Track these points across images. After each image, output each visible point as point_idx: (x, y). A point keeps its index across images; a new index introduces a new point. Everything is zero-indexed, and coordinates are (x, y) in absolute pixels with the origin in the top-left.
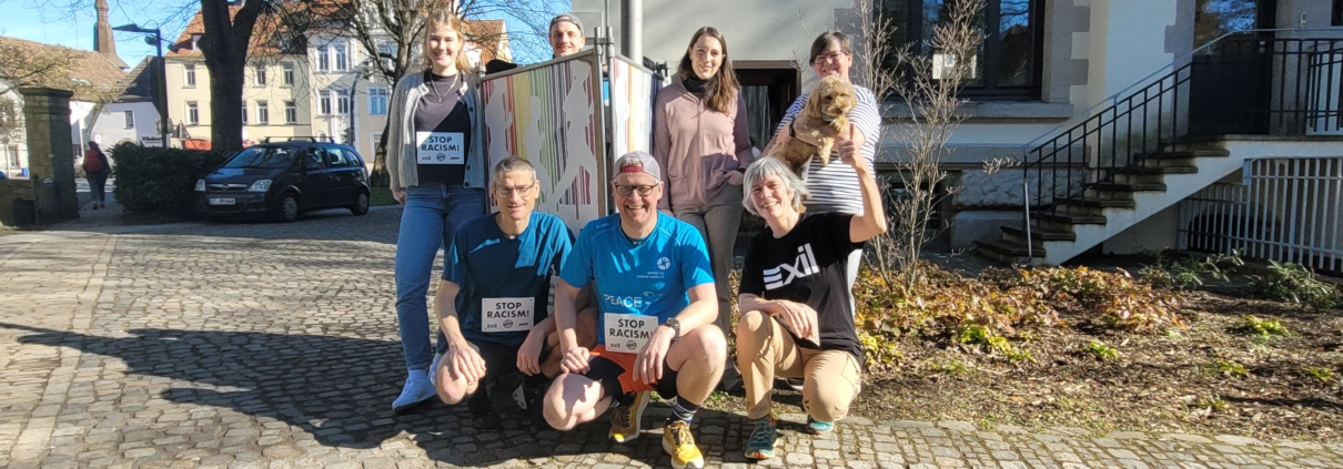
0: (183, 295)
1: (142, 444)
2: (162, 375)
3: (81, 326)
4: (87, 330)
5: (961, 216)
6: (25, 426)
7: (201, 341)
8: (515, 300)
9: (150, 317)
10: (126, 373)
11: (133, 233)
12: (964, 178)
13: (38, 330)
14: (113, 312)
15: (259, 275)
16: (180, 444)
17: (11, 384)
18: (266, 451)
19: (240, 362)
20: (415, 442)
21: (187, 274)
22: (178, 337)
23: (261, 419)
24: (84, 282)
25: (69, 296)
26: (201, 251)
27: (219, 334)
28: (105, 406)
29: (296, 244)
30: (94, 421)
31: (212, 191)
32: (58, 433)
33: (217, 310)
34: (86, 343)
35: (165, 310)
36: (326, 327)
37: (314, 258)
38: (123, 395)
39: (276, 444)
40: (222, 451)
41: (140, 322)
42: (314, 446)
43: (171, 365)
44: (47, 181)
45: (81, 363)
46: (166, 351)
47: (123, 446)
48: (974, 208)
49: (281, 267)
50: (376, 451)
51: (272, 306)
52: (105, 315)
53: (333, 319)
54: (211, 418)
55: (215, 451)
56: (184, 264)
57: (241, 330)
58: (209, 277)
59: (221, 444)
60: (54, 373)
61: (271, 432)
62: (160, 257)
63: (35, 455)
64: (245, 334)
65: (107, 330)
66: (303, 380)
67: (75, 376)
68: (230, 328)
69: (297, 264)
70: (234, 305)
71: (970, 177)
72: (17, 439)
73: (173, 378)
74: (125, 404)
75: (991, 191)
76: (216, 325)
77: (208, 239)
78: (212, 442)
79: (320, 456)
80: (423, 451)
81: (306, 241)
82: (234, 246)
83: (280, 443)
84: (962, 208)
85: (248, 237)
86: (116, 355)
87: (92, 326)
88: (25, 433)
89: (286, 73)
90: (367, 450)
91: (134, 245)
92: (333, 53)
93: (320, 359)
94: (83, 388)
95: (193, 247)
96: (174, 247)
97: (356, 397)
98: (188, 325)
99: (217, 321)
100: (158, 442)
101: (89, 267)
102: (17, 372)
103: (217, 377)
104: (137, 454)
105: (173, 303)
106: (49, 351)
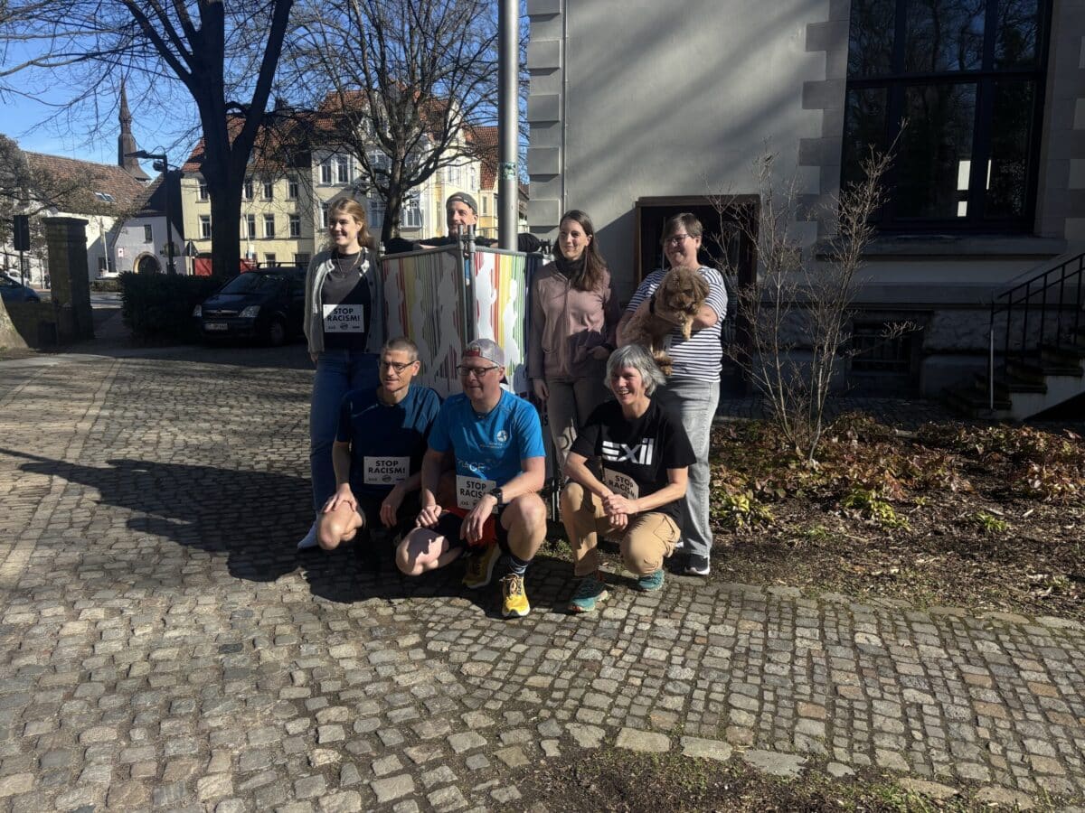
0: (163, 427)
1: (95, 567)
2: (125, 506)
3: (73, 456)
4: (76, 459)
5: (931, 361)
6: (14, 546)
7: (164, 473)
8: (392, 459)
9: (130, 448)
10: (98, 502)
11: (137, 357)
12: (936, 320)
13: (38, 458)
14: (101, 442)
15: (232, 407)
16: (123, 569)
17: (10, 508)
18: (187, 579)
19: (190, 495)
20: (305, 578)
21: (170, 405)
22: (148, 469)
23: (191, 550)
24: (83, 411)
25: (68, 426)
26: (189, 379)
27: (182, 467)
28: (75, 533)
29: (273, 373)
30: (64, 546)
31: (207, 316)
32: (37, 554)
33: (186, 442)
34: (73, 473)
35: (144, 442)
36: (271, 463)
37: (285, 390)
38: (91, 523)
39: (196, 573)
40: (154, 576)
41: (119, 454)
42: (225, 577)
43: (134, 496)
44: (67, 305)
45: (66, 491)
46: (135, 483)
47: (81, 568)
48: (945, 352)
49: (253, 399)
50: (271, 585)
51: (233, 440)
52: (94, 445)
53: (281, 455)
54: (153, 547)
55: (147, 577)
56: (171, 393)
57: (201, 464)
58: (189, 409)
59: (154, 570)
60: (44, 499)
61: (195, 562)
62: (153, 386)
63: (16, 572)
64: (203, 468)
65: (93, 460)
66: (236, 515)
67: (59, 503)
68: (191, 462)
69: (268, 396)
70: (203, 439)
71: (943, 319)
72: (6, 558)
73: (134, 509)
74: (91, 532)
75: (965, 334)
76: (181, 458)
77: (199, 367)
78: (147, 569)
79: (226, 586)
80: (308, 586)
81: (282, 370)
82: (220, 375)
83: (200, 573)
84: (933, 352)
85: (233, 364)
86: (94, 485)
87: (81, 457)
88: (14, 553)
89: (291, 186)
90: (264, 584)
91: (134, 371)
92: (335, 166)
93: (256, 495)
94: (63, 515)
95: (183, 375)
96: (168, 374)
97: (273, 534)
98: (159, 457)
99: (183, 455)
100: (107, 566)
101: (90, 396)
102: (17, 498)
103: (168, 508)
104: (89, 576)
105: (152, 437)
106: (42, 480)
